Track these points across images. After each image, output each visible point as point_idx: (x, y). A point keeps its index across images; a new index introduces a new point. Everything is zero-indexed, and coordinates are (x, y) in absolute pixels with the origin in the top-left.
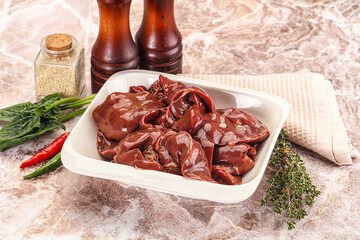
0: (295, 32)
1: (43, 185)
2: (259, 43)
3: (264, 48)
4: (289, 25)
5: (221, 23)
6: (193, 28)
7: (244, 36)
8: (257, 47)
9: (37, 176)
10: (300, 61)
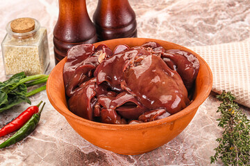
0: (240, 6)
1: (11, 155)
2: (208, 17)
3: (213, 21)
6: (148, 7)
7: (194, 12)
8: (206, 21)
9: (5, 147)
10: (246, 31)
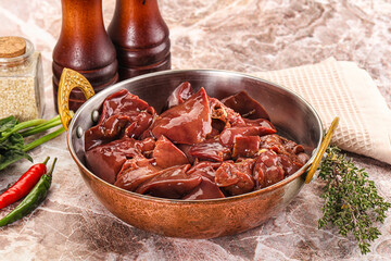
0: (303, 17)
1: (18, 235)
2: (260, 33)
3: (270, 38)
4: (293, 8)
5: (206, 14)
7: (239, 27)
8: (260, 38)
9: (7, 224)
10: (318, 50)
